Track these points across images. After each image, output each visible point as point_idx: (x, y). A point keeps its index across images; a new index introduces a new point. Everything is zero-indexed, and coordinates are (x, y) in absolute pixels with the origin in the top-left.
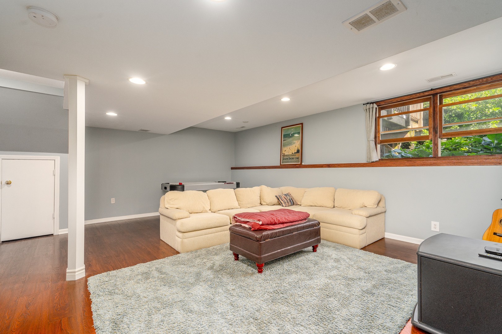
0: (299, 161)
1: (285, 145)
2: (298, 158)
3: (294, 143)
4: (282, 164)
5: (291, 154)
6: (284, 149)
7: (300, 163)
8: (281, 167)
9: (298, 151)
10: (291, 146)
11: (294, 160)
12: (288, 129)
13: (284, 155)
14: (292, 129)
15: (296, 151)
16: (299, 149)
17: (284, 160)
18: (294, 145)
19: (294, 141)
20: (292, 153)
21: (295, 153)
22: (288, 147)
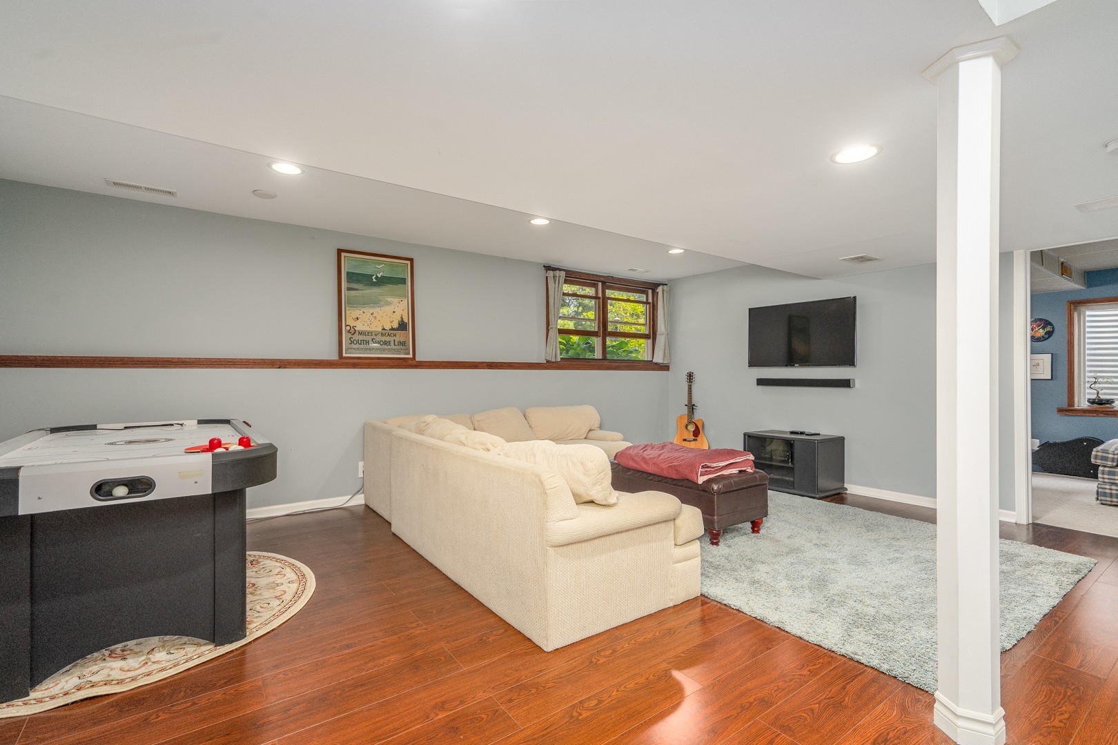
0: (408, 349)
1: (353, 303)
2: (403, 343)
3: (389, 304)
4: (344, 355)
5: (380, 329)
6: (351, 314)
7: (411, 356)
8: (343, 362)
9: (402, 326)
10: (378, 309)
11: (389, 347)
12: (365, 261)
13: (353, 331)
14: (380, 264)
15: (396, 325)
16: (406, 321)
17: (353, 346)
18: (389, 309)
19: (389, 299)
20: (384, 329)
21: (392, 329)
22: (369, 310)
